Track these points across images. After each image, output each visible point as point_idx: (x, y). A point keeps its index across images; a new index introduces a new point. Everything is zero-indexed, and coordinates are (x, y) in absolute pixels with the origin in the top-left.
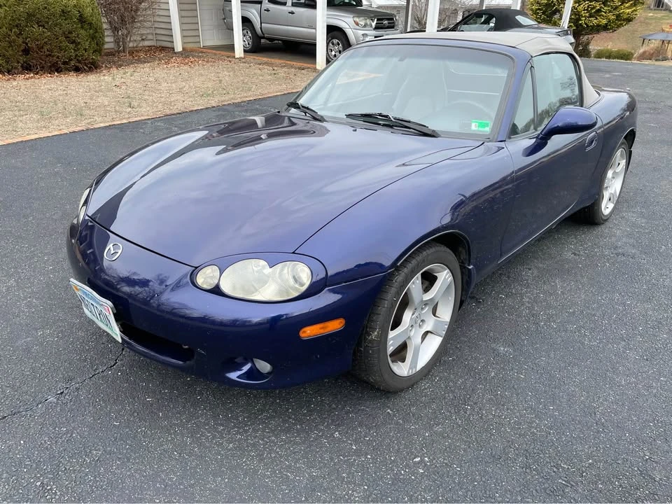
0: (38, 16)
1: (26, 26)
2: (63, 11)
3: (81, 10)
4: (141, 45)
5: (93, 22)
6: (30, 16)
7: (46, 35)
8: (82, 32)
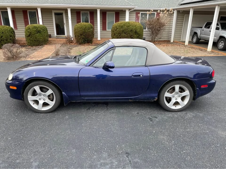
0: (125, 31)
1: (122, 33)
2: (131, 30)
3: (136, 30)
4: (159, 40)
5: (139, 33)
6: (123, 31)
7: (125, 36)
8: (135, 35)
